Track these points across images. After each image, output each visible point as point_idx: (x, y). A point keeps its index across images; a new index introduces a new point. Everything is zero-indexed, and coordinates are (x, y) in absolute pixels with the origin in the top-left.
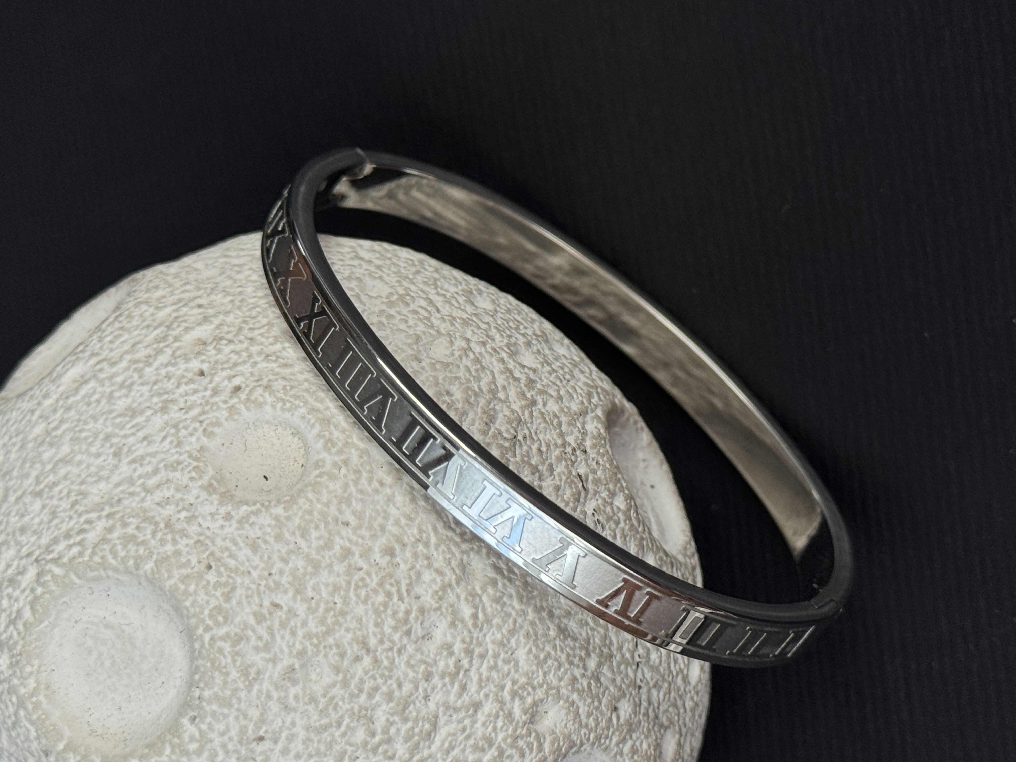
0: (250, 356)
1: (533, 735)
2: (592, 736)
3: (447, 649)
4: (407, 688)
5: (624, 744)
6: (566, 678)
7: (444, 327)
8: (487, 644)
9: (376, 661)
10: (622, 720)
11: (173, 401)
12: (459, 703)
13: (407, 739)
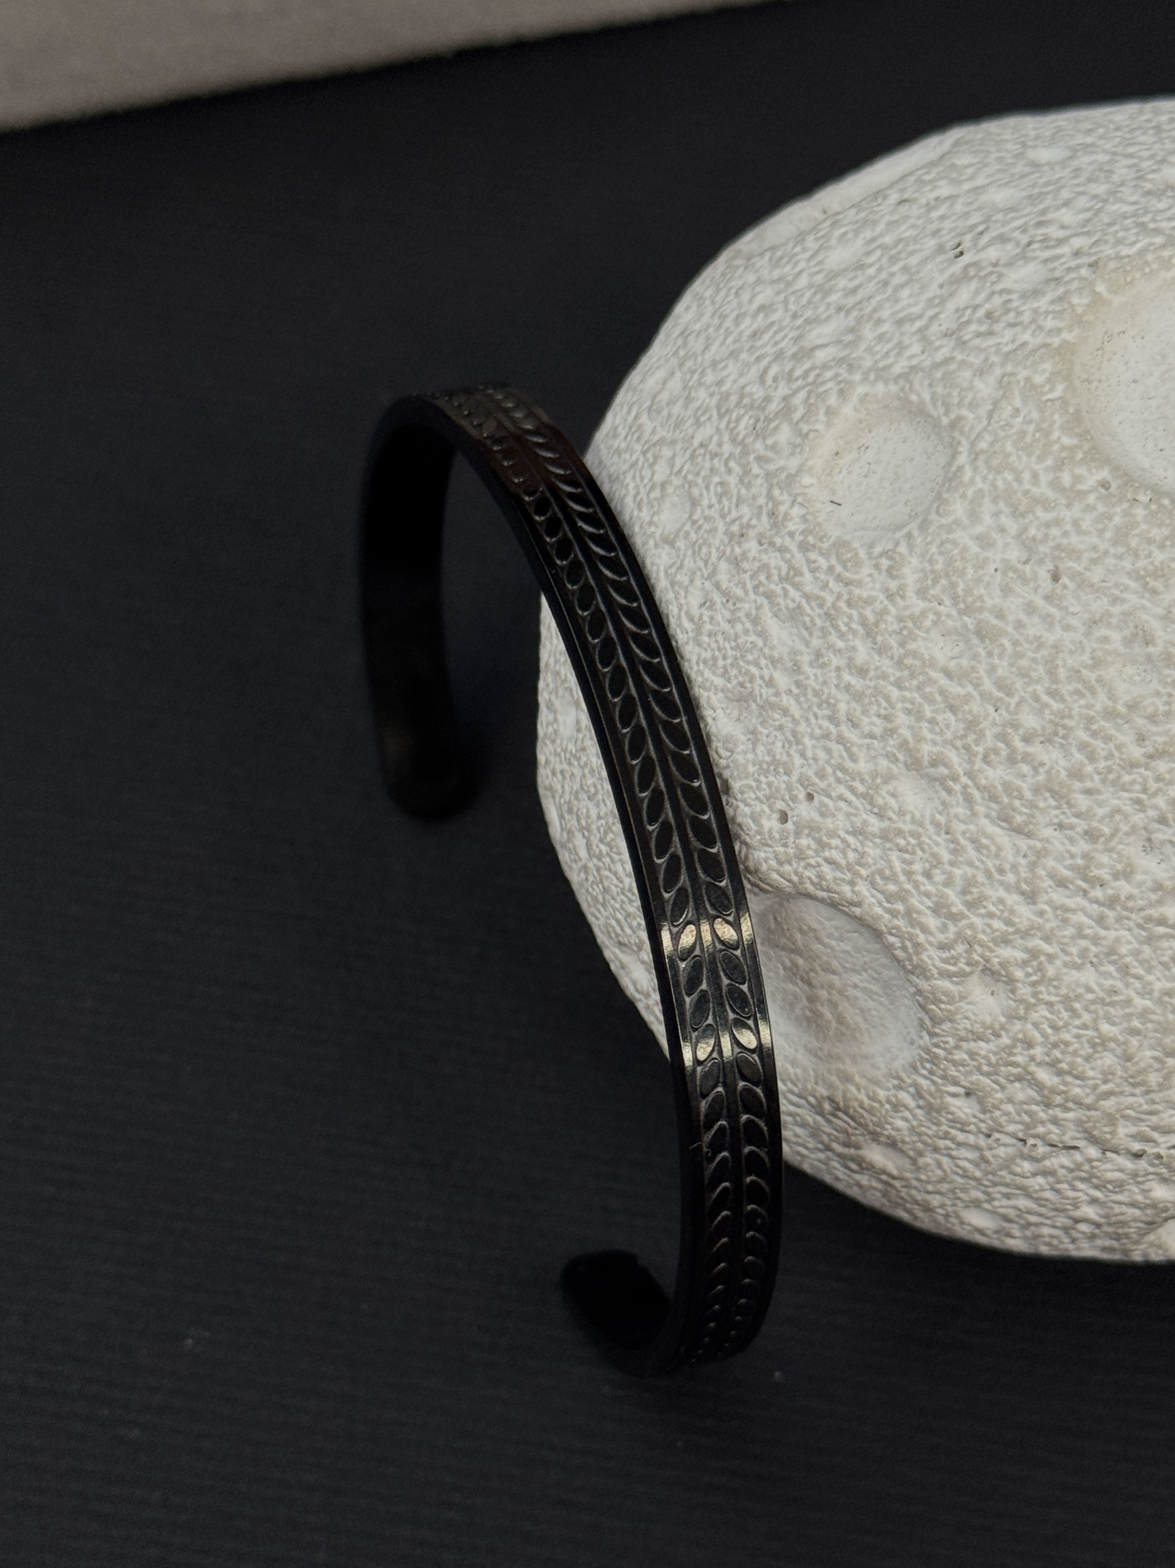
1: (967, 969)
2: (941, 1053)
3: (1125, 871)
4: (1083, 802)
5: (913, 1096)
6: (1037, 1035)
8: (1115, 929)
9: (1133, 765)
10: (949, 1099)
12: (1042, 872)
13: (1008, 787)
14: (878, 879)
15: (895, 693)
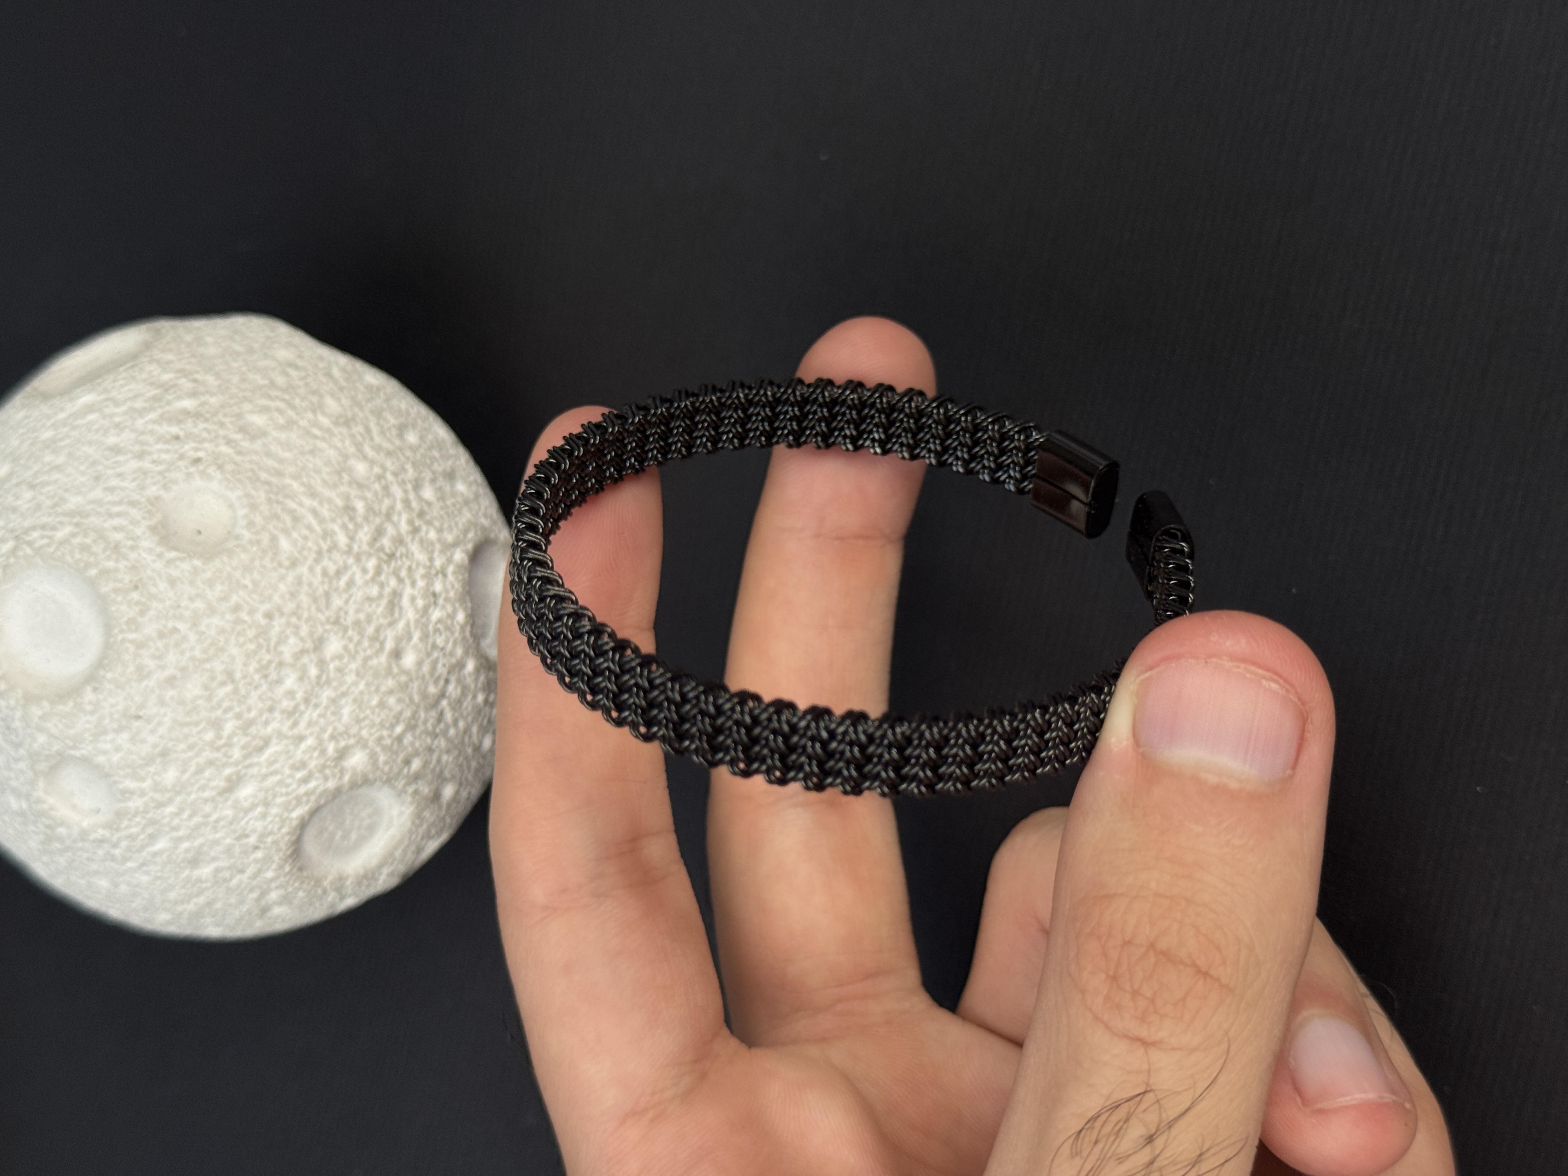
0: (217, 437)
1: (339, 768)
3: (291, 694)
4: (253, 714)
5: (410, 786)
6: (375, 735)
7: (371, 453)
8: (322, 698)
9: (236, 690)
10: (411, 771)
11: (150, 453)
12: (290, 733)
13: (244, 747)
14: (291, 807)
15: (193, 796)
